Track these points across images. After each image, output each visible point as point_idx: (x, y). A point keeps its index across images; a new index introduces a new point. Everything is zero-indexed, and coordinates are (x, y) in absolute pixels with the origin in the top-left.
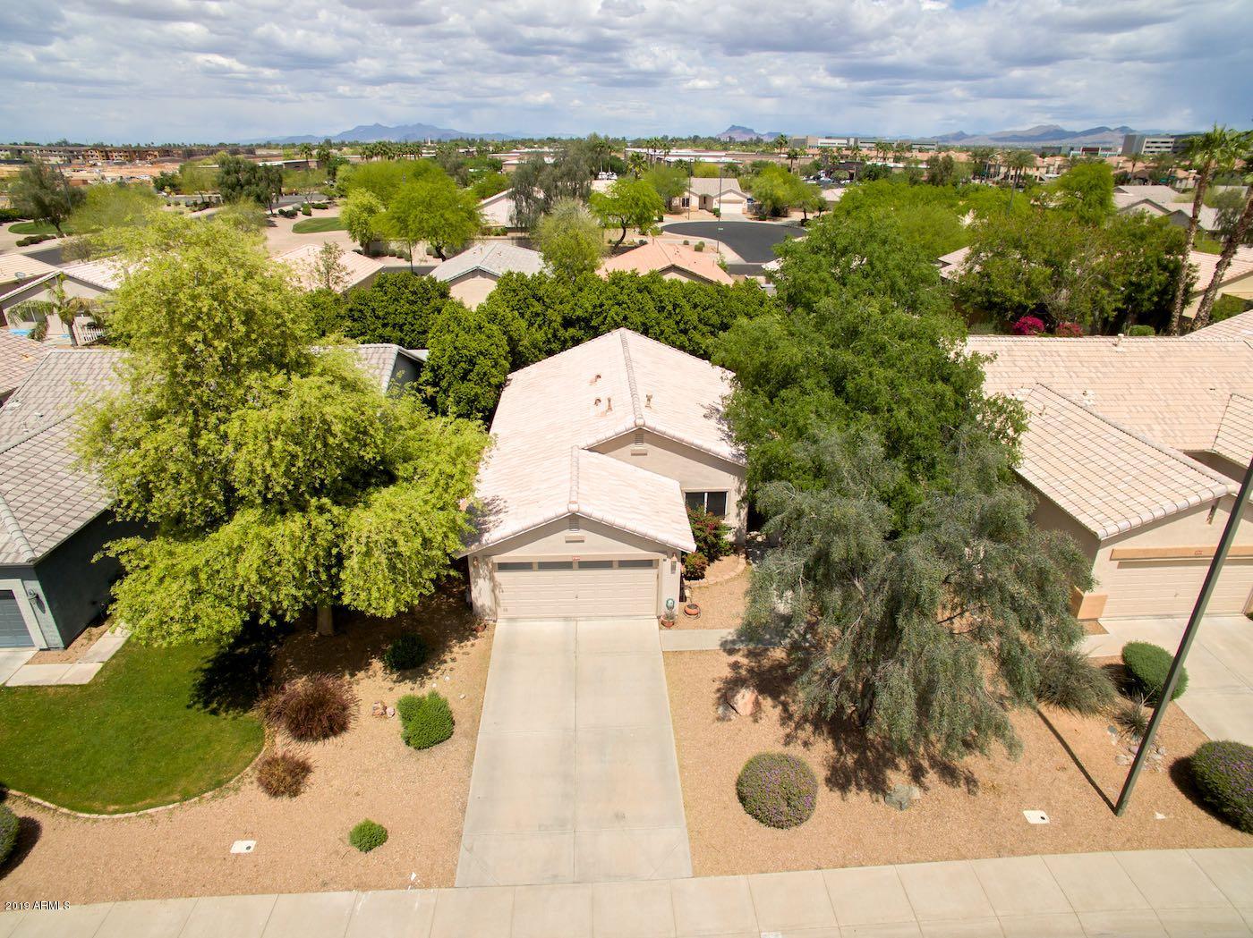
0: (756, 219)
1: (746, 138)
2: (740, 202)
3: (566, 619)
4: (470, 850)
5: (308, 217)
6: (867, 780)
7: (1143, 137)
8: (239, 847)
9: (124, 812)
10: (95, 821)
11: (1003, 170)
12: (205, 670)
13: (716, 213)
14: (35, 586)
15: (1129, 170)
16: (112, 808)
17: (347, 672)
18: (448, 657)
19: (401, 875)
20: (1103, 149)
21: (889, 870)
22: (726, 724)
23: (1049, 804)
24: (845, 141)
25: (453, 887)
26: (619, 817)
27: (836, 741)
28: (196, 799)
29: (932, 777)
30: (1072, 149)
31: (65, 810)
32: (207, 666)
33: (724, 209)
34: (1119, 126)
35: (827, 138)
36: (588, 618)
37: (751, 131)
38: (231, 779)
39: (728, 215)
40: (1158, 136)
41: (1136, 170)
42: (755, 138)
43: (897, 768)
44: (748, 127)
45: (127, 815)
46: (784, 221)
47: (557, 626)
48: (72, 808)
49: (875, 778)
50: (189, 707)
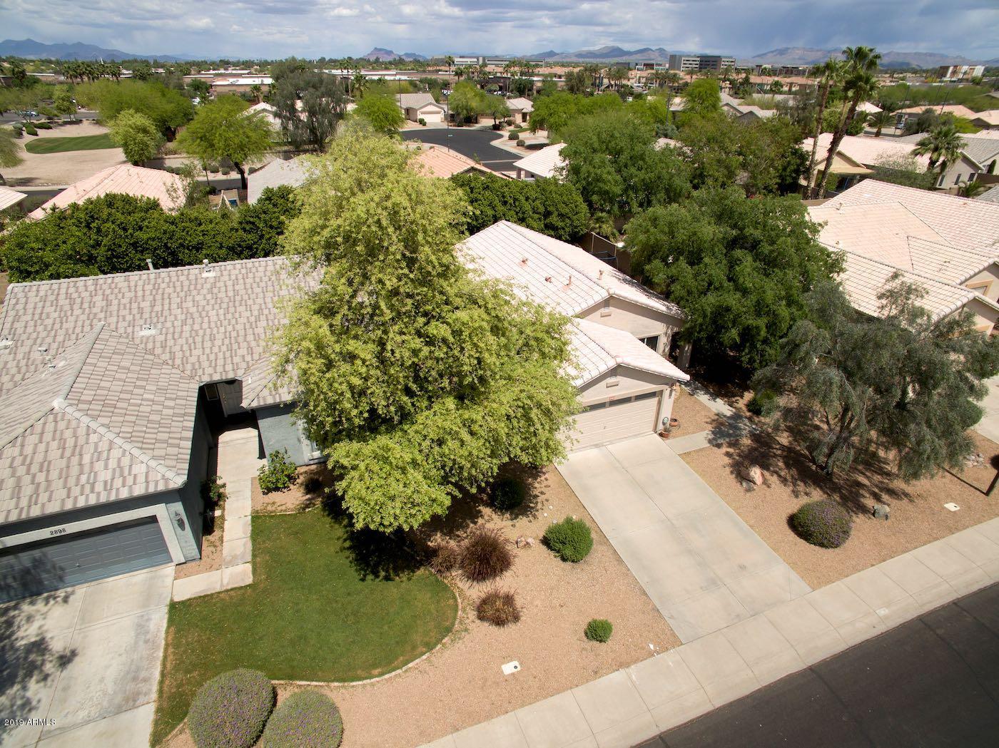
0: (454, 126)
1: (390, 59)
2: (438, 113)
3: (597, 446)
4: (672, 617)
5: (35, 137)
6: (857, 509)
7: (681, 57)
8: (508, 668)
9: (389, 672)
10: (373, 685)
11: (606, 81)
12: (349, 548)
13: (422, 122)
14: (178, 507)
15: (689, 81)
16: (376, 672)
17: (469, 522)
18: (536, 492)
19: (643, 648)
20: (657, 65)
21: (907, 555)
22: (754, 493)
23: (952, 498)
24: (475, 60)
25: (682, 644)
26: (742, 567)
27: (821, 488)
28: (439, 646)
29: (885, 497)
30: (637, 64)
31: (336, 684)
32: (348, 544)
33: (427, 118)
34: (658, 48)
35: (461, 57)
36: (611, 443)
37: (391, 52)
38: (453, 624)
39: (431, 124)
40: (689, 56)
41: (693, 80)
42: (397, 58)
43: (864, 497)
44: (389, 49)
45: (394, 673)
46: (477, 127)
47: (593, 453)
48: (343, 680)
49: (859, 505)
50: (363, 580)
